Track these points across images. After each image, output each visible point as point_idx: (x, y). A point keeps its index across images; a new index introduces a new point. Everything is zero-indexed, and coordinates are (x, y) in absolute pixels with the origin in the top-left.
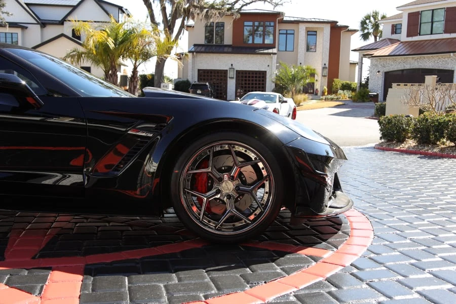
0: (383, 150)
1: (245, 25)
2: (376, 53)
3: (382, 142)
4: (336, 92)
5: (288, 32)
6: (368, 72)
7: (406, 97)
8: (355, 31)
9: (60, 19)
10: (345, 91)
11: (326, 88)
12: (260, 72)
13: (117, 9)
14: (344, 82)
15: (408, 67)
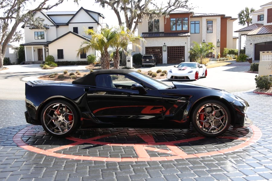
0: (259, 94)
1: (171, 20)
2: (250, 33)
3: (257, 89)
4: (225, 56)
5: (196, 22)
6: (245, 44)
7: (269, 65)
8: (235, 19)
9: (67, 22)
10: (231, 55)
11: (219, 53)
12: (181, 47)
13: (97, 15)
14: (230, 49)
15: (269, 40)
